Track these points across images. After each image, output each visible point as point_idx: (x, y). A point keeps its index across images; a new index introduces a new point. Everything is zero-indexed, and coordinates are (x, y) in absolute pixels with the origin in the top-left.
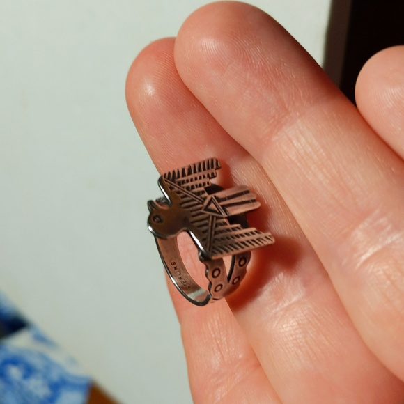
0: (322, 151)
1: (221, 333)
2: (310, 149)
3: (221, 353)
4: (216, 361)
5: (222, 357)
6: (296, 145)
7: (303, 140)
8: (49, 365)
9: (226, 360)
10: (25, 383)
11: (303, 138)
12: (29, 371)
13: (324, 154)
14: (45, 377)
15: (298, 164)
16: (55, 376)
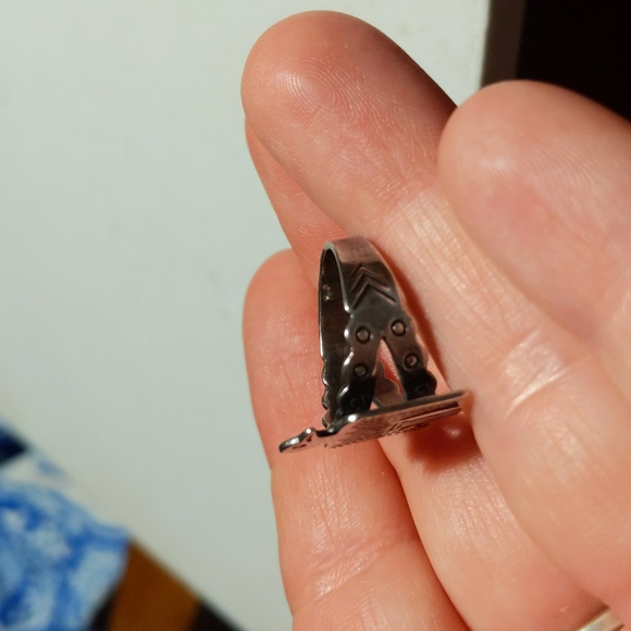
0: (455, 240)
1: (328, 494)
2: (438, 239)
3: (327, 525)
4: (319, 536)
5: (329, 530)
6: (417, 231)
7: (427, 223)
8: (67, 508)
9: (334, 534)
10: (30, 537)
11: (427, 221)
12: (35, 518)
13: (459, 246)
14: (60, 526)
15: (421, 261)
16: (75, 526)
